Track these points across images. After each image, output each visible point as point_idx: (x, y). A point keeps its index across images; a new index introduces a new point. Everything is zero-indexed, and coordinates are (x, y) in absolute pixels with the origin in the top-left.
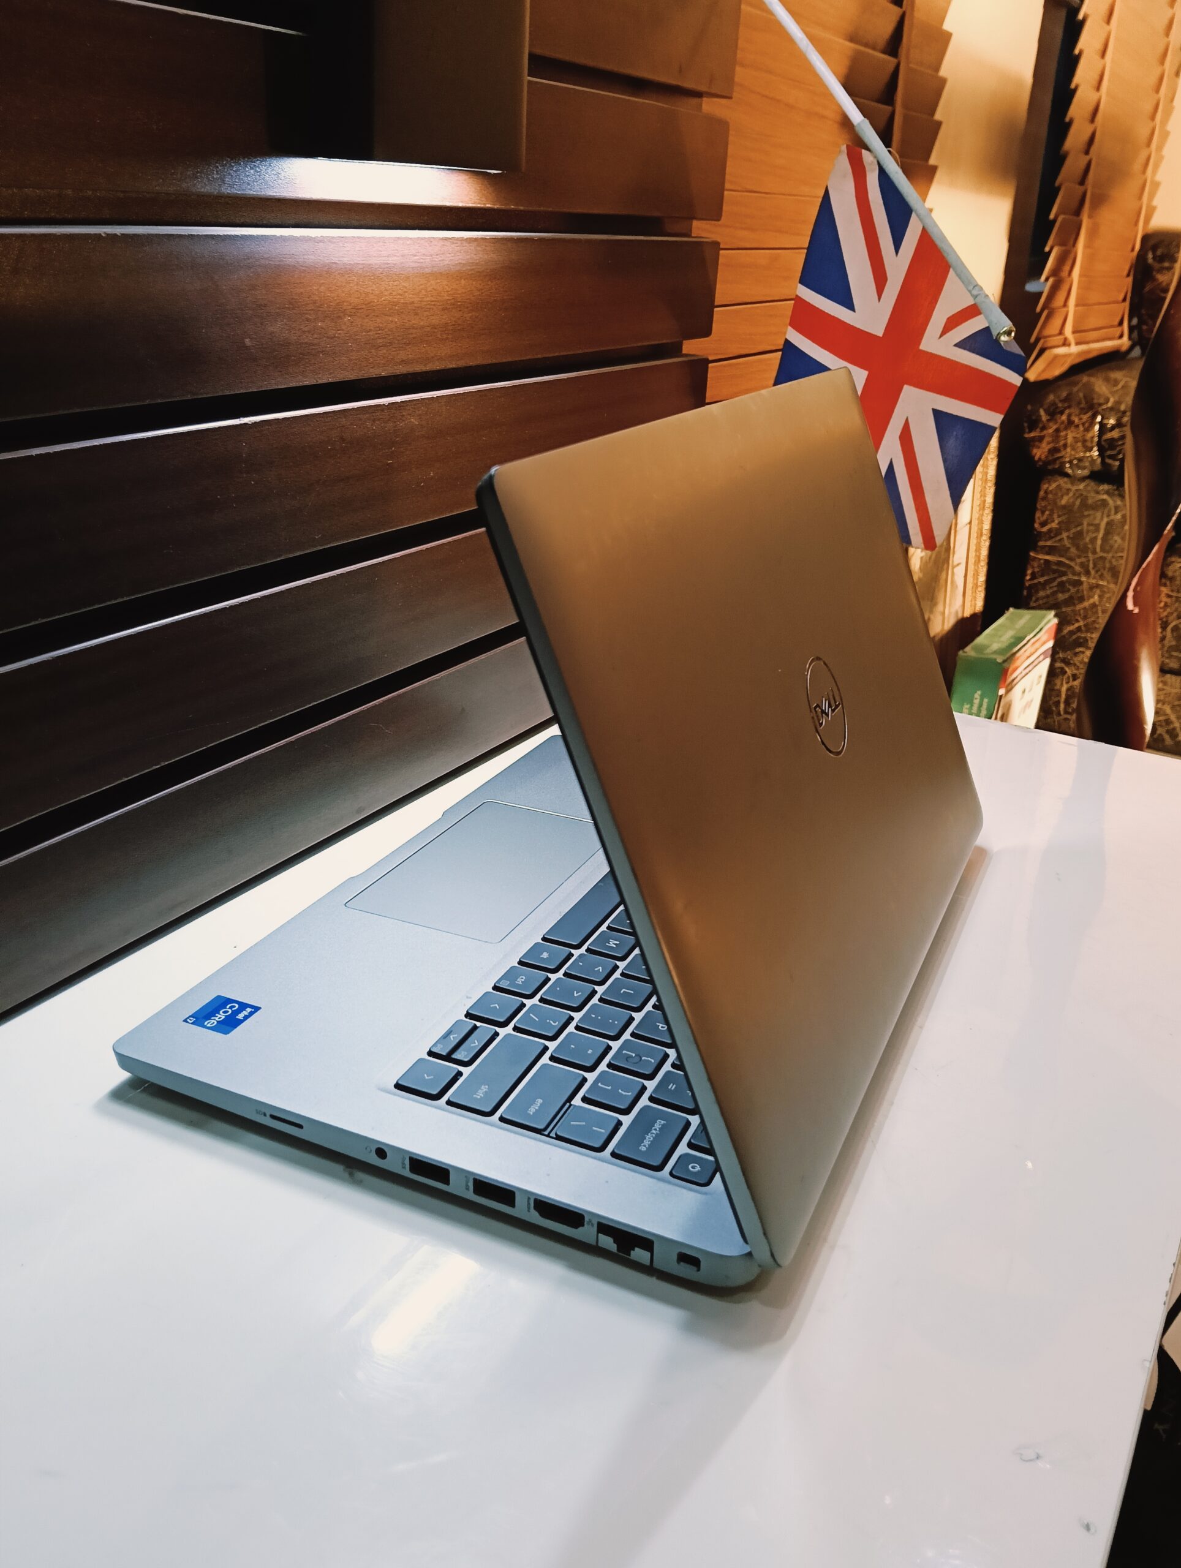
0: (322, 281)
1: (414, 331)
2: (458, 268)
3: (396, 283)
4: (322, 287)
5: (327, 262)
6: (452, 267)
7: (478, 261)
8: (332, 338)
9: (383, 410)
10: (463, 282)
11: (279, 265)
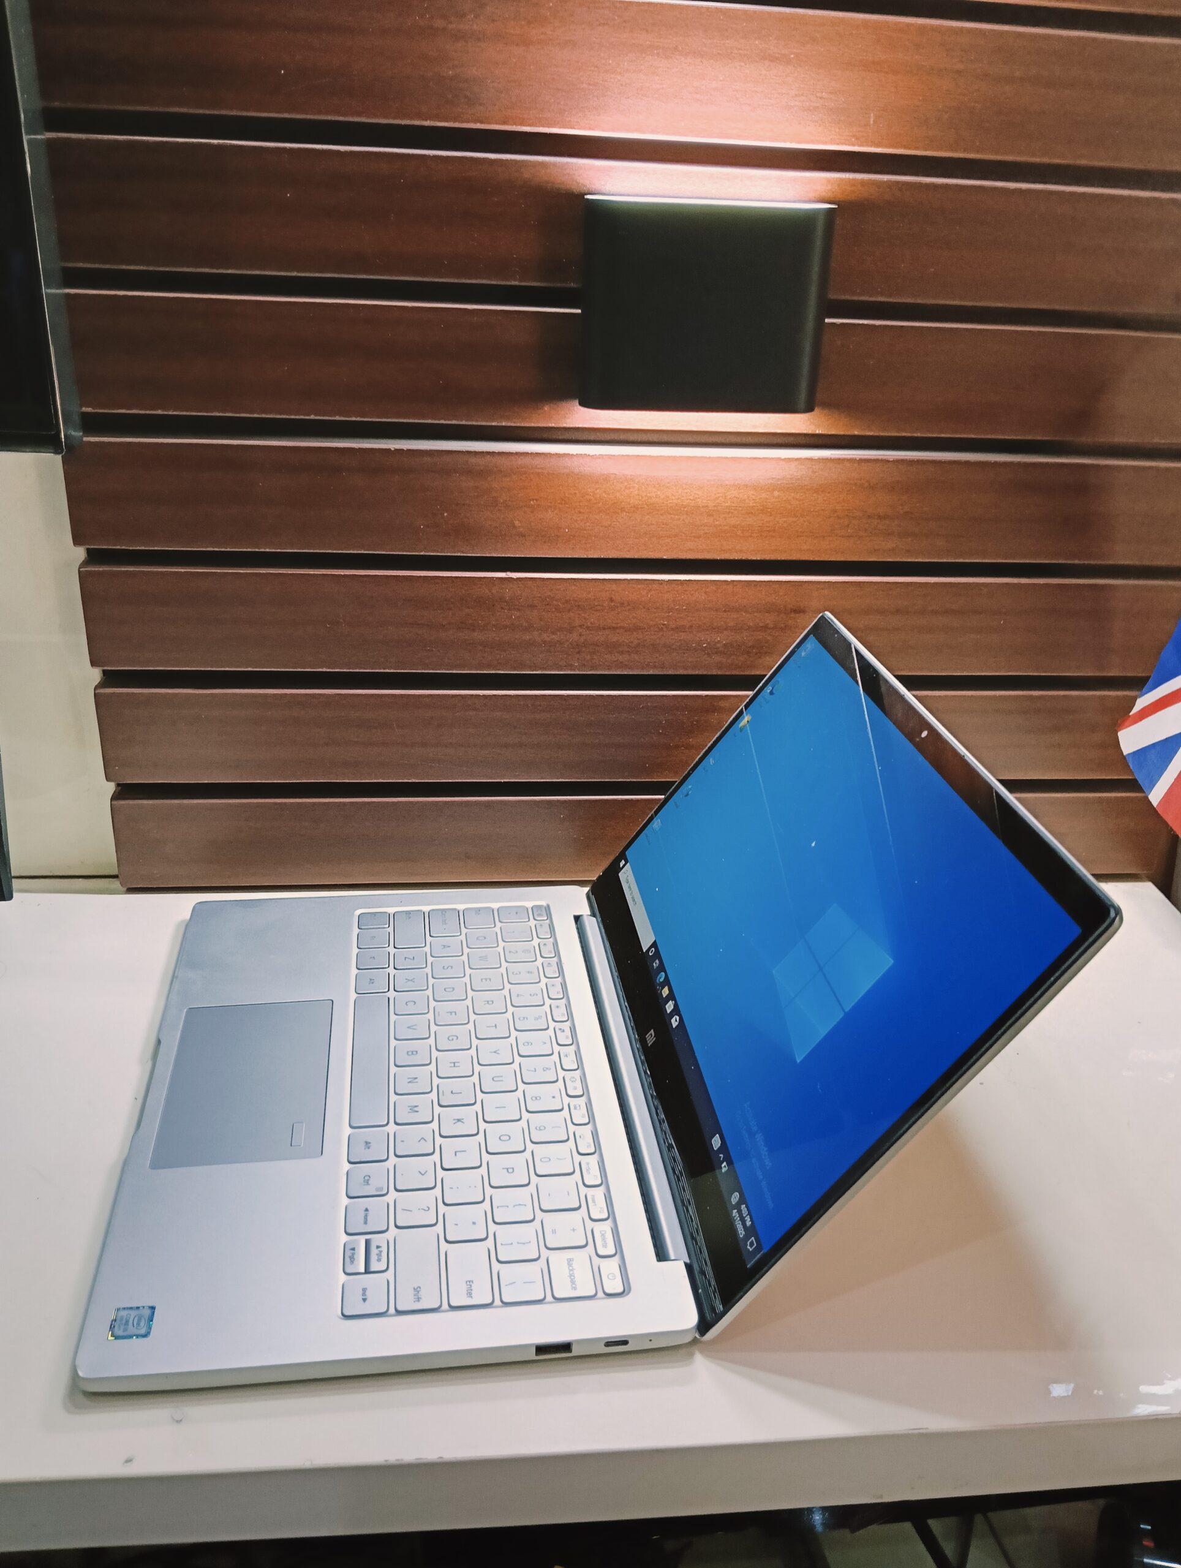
0: (597, 486)
1: (706, 528)
2: (771, 481)
3: (686, 491)
4: (598, 491)
5: (606, 473)
6: (761, 481)
7: (799, 477)
8: (606, 527)
9: (661, 584)
10: (776, 493)
11: (553, 474)
